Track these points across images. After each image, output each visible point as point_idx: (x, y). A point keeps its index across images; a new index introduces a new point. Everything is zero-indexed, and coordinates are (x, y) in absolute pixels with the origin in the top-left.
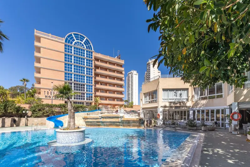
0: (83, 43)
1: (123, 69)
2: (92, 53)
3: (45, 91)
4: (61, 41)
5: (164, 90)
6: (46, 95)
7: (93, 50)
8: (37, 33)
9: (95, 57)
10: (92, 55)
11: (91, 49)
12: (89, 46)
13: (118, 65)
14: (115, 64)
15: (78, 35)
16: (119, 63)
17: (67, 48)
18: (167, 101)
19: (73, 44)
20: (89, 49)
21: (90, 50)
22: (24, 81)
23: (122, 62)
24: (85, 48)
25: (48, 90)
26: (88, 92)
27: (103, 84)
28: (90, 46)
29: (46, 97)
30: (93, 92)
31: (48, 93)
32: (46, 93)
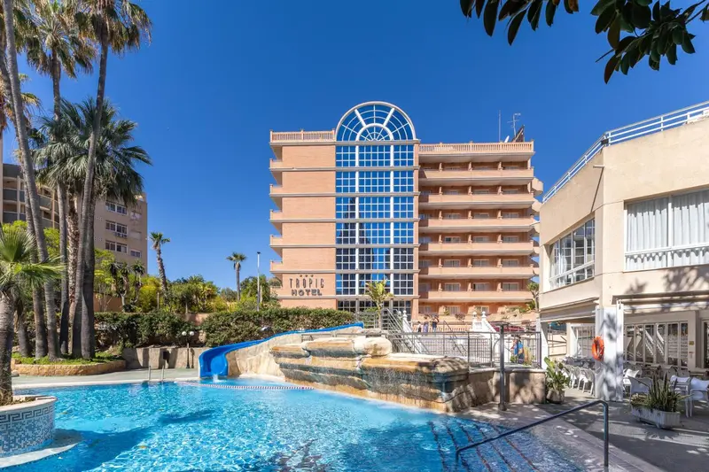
0: (384, 126)
1: (528, 173)
2: (411, 148)
3: (291, 280)
4: (327, 141)
5: (633, 206)
6: (294, 287)
7: (414, 139)
8: (276, 139)
9: (421, 158)
10: (411, 156)
11: (411, 137)
12: (401, 131)
13: (508, 163)
14: (498, 163)
15: (371, 107)
16: (513, 155)
17: (343, 155)
18: (659, 264)
19: (357, 138)
20: (404, 138)
21: (407, 141)
22: (234, 258)
23: (526, 149)
24: (392, 137)
25: (298, 276)
26: (400, 271)
27: (452, 237)
28: (408, 128)
29: (294, 292)
30: (416, 268)
31: (298, 284)
32: (294, 283)
